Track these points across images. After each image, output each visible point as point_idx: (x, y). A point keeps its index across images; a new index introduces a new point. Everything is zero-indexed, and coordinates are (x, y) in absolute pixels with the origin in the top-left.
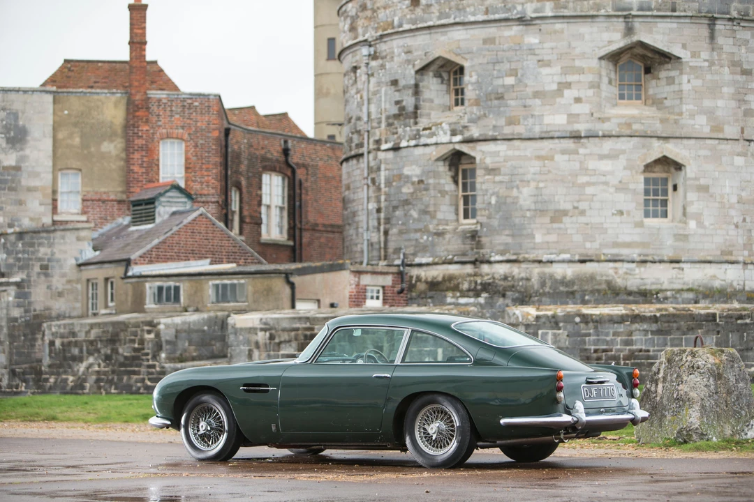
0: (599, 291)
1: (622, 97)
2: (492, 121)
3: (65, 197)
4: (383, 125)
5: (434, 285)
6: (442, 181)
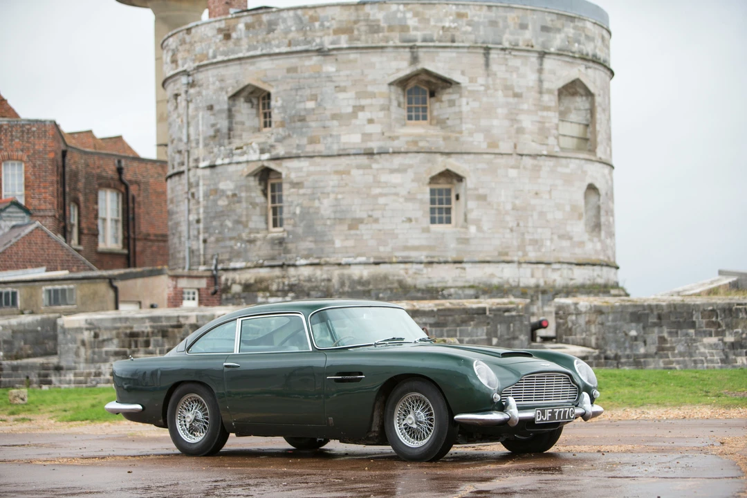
0: (391, 289)
1: (410, 118)
2: (295, 140)
4: (201, 145)
5: (247, 287)
6: (253, 194)
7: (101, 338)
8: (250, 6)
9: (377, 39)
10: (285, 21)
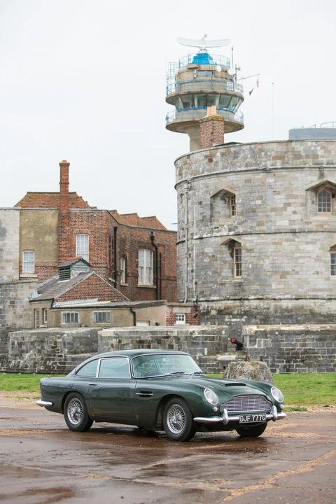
0: (305, 315)
1: (320, 210)
2: (249, 224)
3: (26, 265)
4: (195, 226)
5: (220, 312)
6: (225, 256)
7: (122, 343)
8: (225, 142)
9: (298, 163)
10: (244, 151)
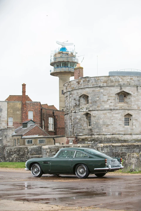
0: (116, 140)
1: (120, 102)
2: (94, 107)
3: (10, 122)
4: (73, 108)
5: (83, 139)
6: (84, 119)
7: (52, 151)
8: (84, 77)
9: (112, 84)
10: (92, 80)
